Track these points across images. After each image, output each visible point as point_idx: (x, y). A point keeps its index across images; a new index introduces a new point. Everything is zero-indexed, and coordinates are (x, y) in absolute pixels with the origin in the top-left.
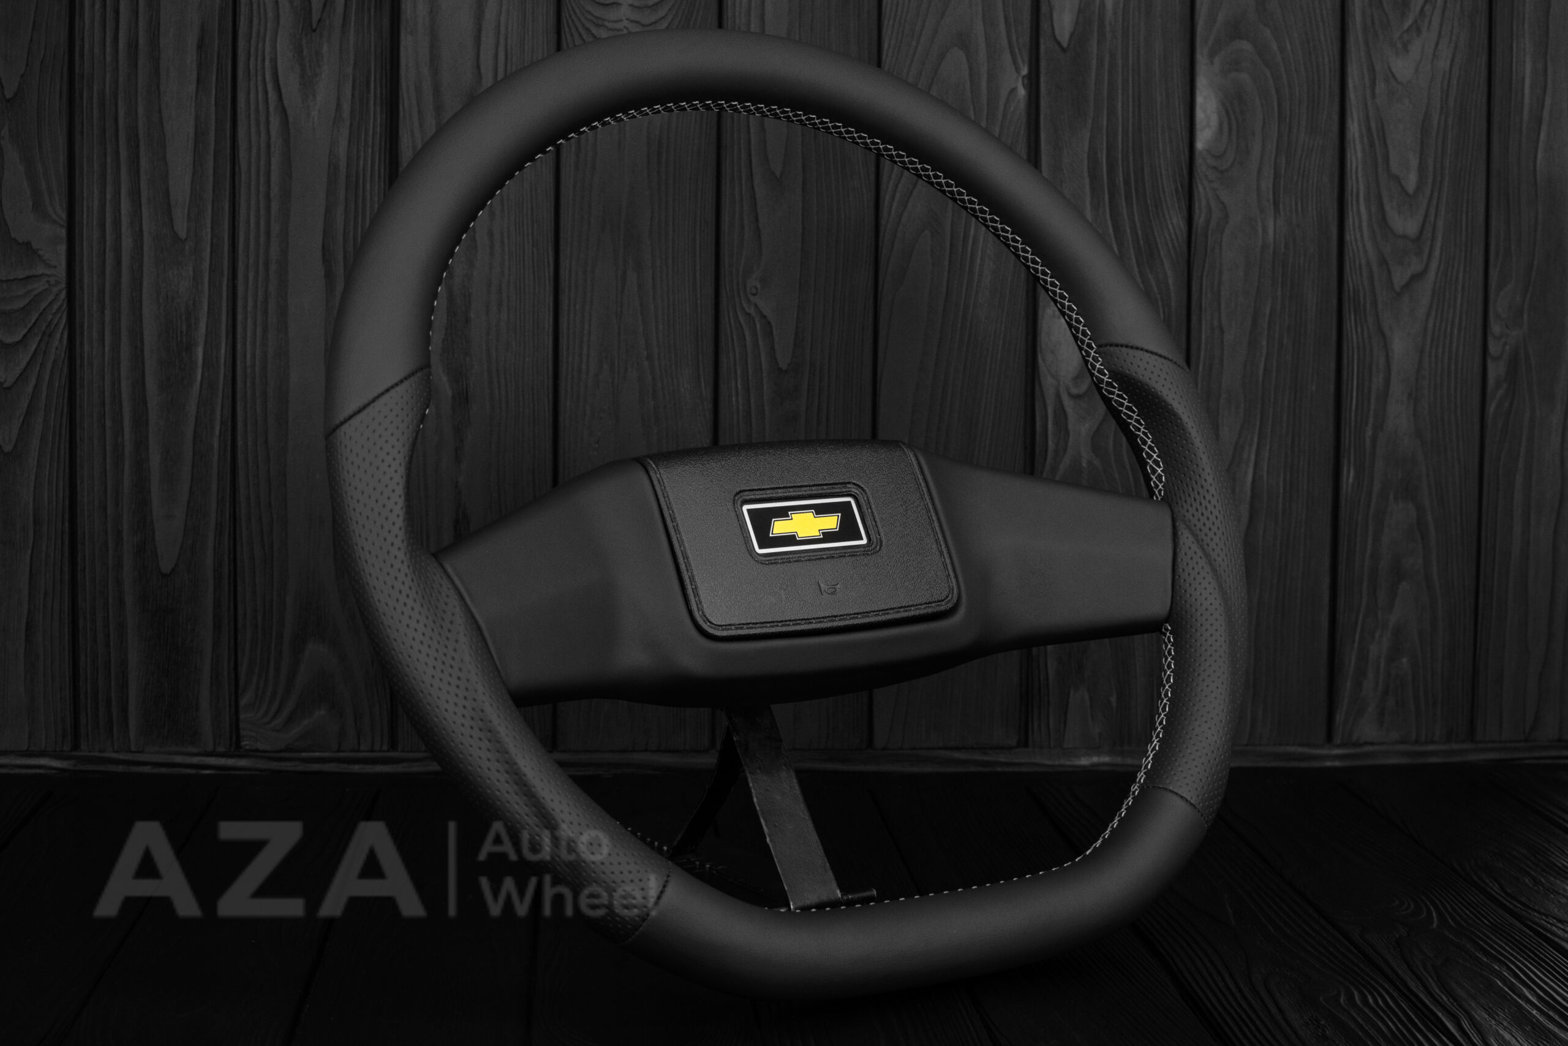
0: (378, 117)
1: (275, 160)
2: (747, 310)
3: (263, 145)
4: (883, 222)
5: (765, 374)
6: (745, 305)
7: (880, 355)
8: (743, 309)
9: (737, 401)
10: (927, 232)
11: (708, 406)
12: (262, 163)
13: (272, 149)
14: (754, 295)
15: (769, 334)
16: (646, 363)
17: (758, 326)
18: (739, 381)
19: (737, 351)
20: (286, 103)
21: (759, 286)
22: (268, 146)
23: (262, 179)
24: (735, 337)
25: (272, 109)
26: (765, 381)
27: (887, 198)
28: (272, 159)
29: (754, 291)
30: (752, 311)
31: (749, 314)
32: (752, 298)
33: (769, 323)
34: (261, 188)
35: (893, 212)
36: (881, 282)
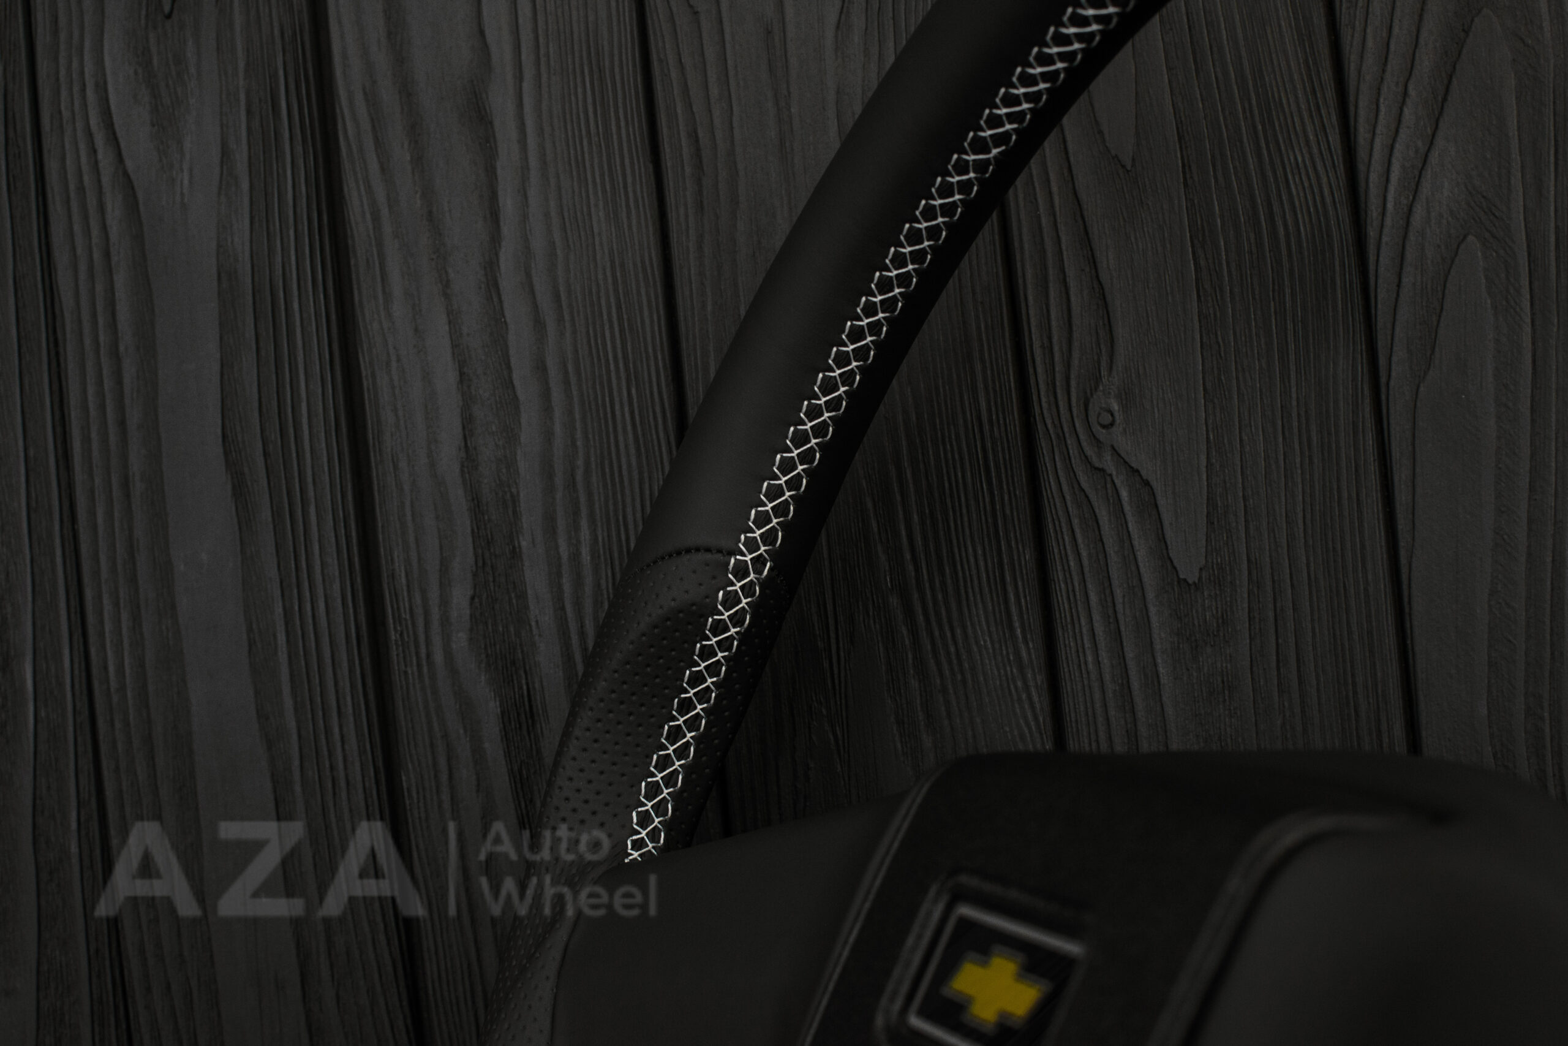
0: (301, 162)
1: (121, 280)
2: (1097, 463)
3: (97, 255)
4: (1372, 233)
5: (1150, 595)
6: (1089, 451)
7: (1402, 524)
8: (1087, 460)
9: (1098, 662)
10: (1470, 238)
11: (1037, 679)
12: (99, 288)
13: (114, 259)
14: (1104, 427)
15: (1149, 506)
16: (894, 601)
17: (1124, 494)
18: (1096, 617)
19: (1084, 553)
20: (129, 164)
21: (1115, 407)
22: (107, 255)
23: (101, 321)
24: (1076, 522)
25: (106, 180)
26: (1153, 610)
27: (1374, 177)
28: (115, 278)
29: (1106, 419)
30: (1108, 463)
31: (1102, 470)
32: (1101, 433)
33: (1147, 483)
34: (102, 338)
35: (1390, 206)
36: (1382, 361)
